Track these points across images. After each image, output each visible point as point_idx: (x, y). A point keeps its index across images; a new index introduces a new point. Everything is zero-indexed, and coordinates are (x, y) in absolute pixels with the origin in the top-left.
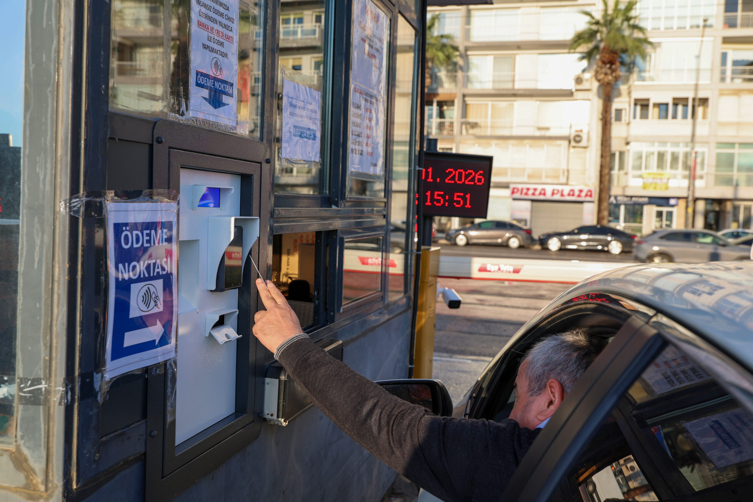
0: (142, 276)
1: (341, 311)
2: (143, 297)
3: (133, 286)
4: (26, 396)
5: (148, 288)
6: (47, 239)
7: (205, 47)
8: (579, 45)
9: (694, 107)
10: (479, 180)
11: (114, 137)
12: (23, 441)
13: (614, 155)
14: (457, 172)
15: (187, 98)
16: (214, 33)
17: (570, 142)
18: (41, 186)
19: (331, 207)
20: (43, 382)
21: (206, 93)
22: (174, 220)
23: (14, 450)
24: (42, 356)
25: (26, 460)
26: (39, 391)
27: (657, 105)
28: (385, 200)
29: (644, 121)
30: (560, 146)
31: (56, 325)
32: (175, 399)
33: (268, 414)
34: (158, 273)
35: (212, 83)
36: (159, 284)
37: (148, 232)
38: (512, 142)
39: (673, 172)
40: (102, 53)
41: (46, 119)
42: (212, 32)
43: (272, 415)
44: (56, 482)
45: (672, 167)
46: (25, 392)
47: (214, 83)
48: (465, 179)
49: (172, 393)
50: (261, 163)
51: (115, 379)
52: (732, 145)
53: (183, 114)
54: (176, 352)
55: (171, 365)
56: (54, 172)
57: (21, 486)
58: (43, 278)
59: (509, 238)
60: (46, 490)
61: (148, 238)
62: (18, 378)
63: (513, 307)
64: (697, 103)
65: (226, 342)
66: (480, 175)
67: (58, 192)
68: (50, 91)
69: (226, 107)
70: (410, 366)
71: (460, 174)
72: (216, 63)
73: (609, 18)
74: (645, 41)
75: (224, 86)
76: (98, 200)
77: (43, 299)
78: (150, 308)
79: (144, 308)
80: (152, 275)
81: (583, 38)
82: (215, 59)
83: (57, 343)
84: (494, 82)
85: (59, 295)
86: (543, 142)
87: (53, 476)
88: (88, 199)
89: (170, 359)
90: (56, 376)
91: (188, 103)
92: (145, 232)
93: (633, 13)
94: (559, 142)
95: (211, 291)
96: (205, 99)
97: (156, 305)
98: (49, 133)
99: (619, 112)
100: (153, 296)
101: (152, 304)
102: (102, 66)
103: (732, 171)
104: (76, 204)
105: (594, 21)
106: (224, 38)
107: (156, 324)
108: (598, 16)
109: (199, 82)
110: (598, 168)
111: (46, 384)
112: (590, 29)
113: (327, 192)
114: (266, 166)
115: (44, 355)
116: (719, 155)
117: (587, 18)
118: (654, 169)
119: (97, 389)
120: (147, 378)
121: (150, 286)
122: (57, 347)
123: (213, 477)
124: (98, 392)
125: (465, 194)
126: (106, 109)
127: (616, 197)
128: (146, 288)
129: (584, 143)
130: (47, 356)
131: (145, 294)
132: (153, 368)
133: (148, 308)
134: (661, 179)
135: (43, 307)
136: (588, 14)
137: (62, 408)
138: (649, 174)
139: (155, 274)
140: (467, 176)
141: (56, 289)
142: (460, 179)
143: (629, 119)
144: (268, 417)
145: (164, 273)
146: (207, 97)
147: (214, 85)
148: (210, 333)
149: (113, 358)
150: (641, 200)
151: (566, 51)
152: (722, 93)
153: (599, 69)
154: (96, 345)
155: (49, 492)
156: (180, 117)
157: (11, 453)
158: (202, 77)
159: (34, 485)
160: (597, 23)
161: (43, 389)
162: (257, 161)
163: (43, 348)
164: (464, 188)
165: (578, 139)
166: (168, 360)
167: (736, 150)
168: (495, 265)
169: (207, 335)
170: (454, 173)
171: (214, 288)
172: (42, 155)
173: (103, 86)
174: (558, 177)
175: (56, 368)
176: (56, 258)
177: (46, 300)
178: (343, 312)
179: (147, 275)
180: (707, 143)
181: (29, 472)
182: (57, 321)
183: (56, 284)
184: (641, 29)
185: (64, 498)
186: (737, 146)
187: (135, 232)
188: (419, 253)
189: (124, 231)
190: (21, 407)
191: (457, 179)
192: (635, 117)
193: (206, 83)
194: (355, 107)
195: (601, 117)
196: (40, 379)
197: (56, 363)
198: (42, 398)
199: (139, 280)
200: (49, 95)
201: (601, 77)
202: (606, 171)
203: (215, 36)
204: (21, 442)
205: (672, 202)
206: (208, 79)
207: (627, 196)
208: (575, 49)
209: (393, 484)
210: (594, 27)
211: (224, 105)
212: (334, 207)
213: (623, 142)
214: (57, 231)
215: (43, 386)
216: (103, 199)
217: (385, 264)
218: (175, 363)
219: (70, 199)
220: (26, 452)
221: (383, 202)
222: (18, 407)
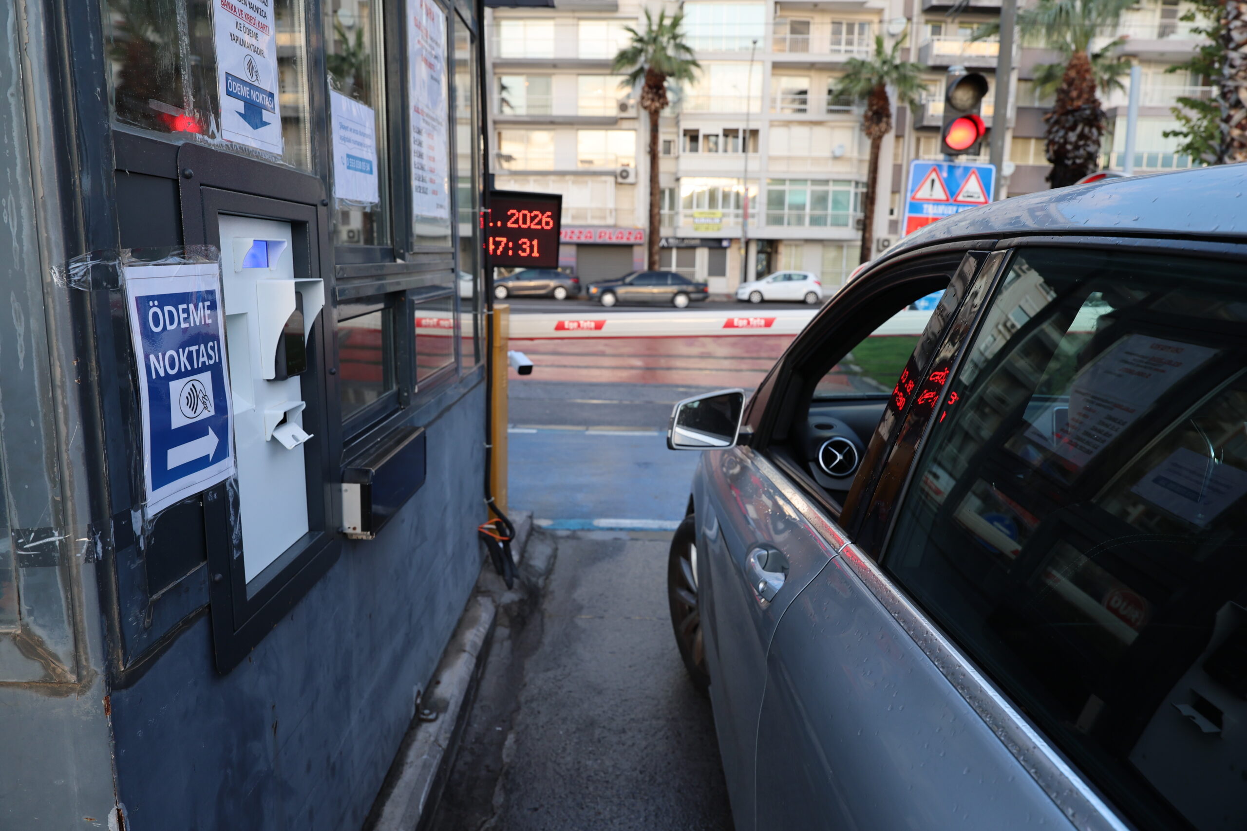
0: (183, 370)
1: (416, 390)
2: (187, 398)
3: (172, 384)
4: (31, 555)
5: (193, 385)
6: (35, 324)
7: (234, 38)
8: (623, 65)
9: (744, 139)
10: (547, 223)
11: (123, 169)
12: (32, 618)
13: (663, 192)
14: (521, 214)
15: (217, 114)
16: (244, 19)
17: (616, 177)
18: (15, 244)
19: (395, 261)
20: (56, 533)
21: (240, 106)
22: (216, 287)
23: (19, 632)
24: (50, 497)
25: (41, 643)
26: (51, 547)
27: (707, 137)
28: (453, 250)
29: (694, 154)
30: (605, 182)
31: (67, 450)
32: (240, 529)
33: (349, 528)
34: (204, 363)
35: (248, 93)
36: (206, 378)
37: (185, 306)
38: (552, 178)
39: (726, 211)
40: (91, 36)
41: (11, 138)
42: (241, 17)
43: (354, 529)
44: (93, 667)
45: (723, 207)
46: (27, 550)
47: (250, 91)
48: (531, 222)
49: (235, 521)
50: (315, 205)
51: (160, 515)
52: (782, 181)
53: (213, 136)
54: (236, 466)
55: (231, 485)
56: (34, 222)
57: (37, 679)
58: (36, 383)
59: (555, 288)
60: (79, 679)
61: (185, 315)
62: (12, 530)
63: (573, 367)
64: (748, 135)
65: (296, 446)
66: (548, 217)
67: (45, 253)
68: (12, 95)
69: (268, 126)
70: (488, 446)
71: (525, 216)
72: (250, 63)
73: (654, 35)
74: (695, 63)
75: (263, 97)
76: (111, 263)
77: (41, 415)
78: (197, 413)
79: (189, 412)
80: (196, 367)
81: (627, 58)
82: (248, 57)
83: (70, 476)
84: (529, 107)
85: (66, 408)
86: (588, 179)
87: (87, 660)
88: (94, 262)
89: (230, 477)
90: (75, 522)
91: (219, 120)
92: (181, 307)
93: (679, 30)
94: (604, 178)
95: (268, 380)
96: (240, 114)
97: (205, 407)
98: (19, 161)
99: (668, 143)
100: (201, 396)
101: (201, 406)
102: (93, 57)
103: (783, 209)
104: (77, 270)
105: (638, 38)
106: (257, 27)
107: (208, 434)
108: (642, 31)
109: (231, 90)
110: (648, 207)
111: (60, 534)
112: (634, 48)
113: (389, 242)
114: (322, 210)
115: (51, 493)
116: (770, 192)
117: (631, 35)
118: (706, 208)
119: (138, 533)
120: (203, 507)
121: (195, 383)
122: (71, 483)
123: (292, 616)
124: (139, 536)
125: (531, 241)
126: (106, 126)
127: (667, 239)
128: (190, 385)
129: (631, 179)
130: (57, 496)
131: (189, 393)
132: (208, 492)
133: (195, 413)
134: (713, 219)
135: (41, 425)
136: (630, 30)
137: (91, 567)
138: (701, 213)
139: (200, 366)
140: (532, 219)
141: (59, 398)
142: (525, 222)
143: (678, 151)
144: (350, 531)
145: (212, 362)
146: (243, 112)
147: (250, 95)
148: (273, 437)
149: (155, 488)
150: (693, 243)
151: (608, 71)
152: (772, 124)
153: (645, 95)
154: (130, 472)
155: (84, 682)
156: (210, 140)
157: (14, 637)
158: (234, 83)
159: (59, 676)
160: (640, 40)
161: (57, 543)
162: (311, 202)
163: (49, 485)
164: (530, 234)
165: (624, 174)
166: (227, 479)
167: (787, 187)
168: (573, 322)
169: (269, 439)
170: (517, 215)
171: (272, 376)
172: (11, 197)
173: (98, 89)
174: (604, 218)
175: (74, 510)
176: (55, 353)
177: (45, 415)
178: (419, 391)
179: (189, 368)
180: (759, 179)
181: (48, 659)
182: (67, 444)
183: (59, 392)
184: (688, 50)
185: (109, 686)
186: (787, 183)
187: (166, 308)
188: (491, 313)
189: (151, 307)
190: (22, 571)
191: (521, 222)
192: (684, 150)
193: (240, 91)
194: (416, 132)
195: (648, 149)
196: (51, 529)
197: (73, 505)
198: (57, 555)
199: (180, 375)
200: (12, 101)
201: (648, 103)
202: (656, 211)
203: (245, 23)
204: (29, 620)
205: (725, 244)
206: (241, 86)
207: (679, 239)
208: (619, 69)
209: (477, 582)
210: (638, 45)
211: (266, 124)
212: (399, 261)
213: (673, 178)
214: (51, 312)
215: (56, 538)
216: (117, 262)
217: (457, 326)
218: (236, 481)
219: (67, 265)
220: (39, 632)
221: (450, 253)
222: (17, 571)
